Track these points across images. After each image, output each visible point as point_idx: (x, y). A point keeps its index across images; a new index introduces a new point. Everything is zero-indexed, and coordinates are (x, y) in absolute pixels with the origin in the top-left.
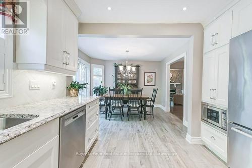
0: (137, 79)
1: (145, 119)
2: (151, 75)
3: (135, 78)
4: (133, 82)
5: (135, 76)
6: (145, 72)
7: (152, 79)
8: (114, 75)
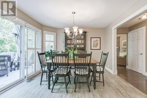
0: (85, 44)
1: (95, 88)
2: (97, 40)
3: (82, 43)
4: (81, 46)
5: (83, 41)
6: (91, 38)
7: (97, 44)
8: (64, 40)
